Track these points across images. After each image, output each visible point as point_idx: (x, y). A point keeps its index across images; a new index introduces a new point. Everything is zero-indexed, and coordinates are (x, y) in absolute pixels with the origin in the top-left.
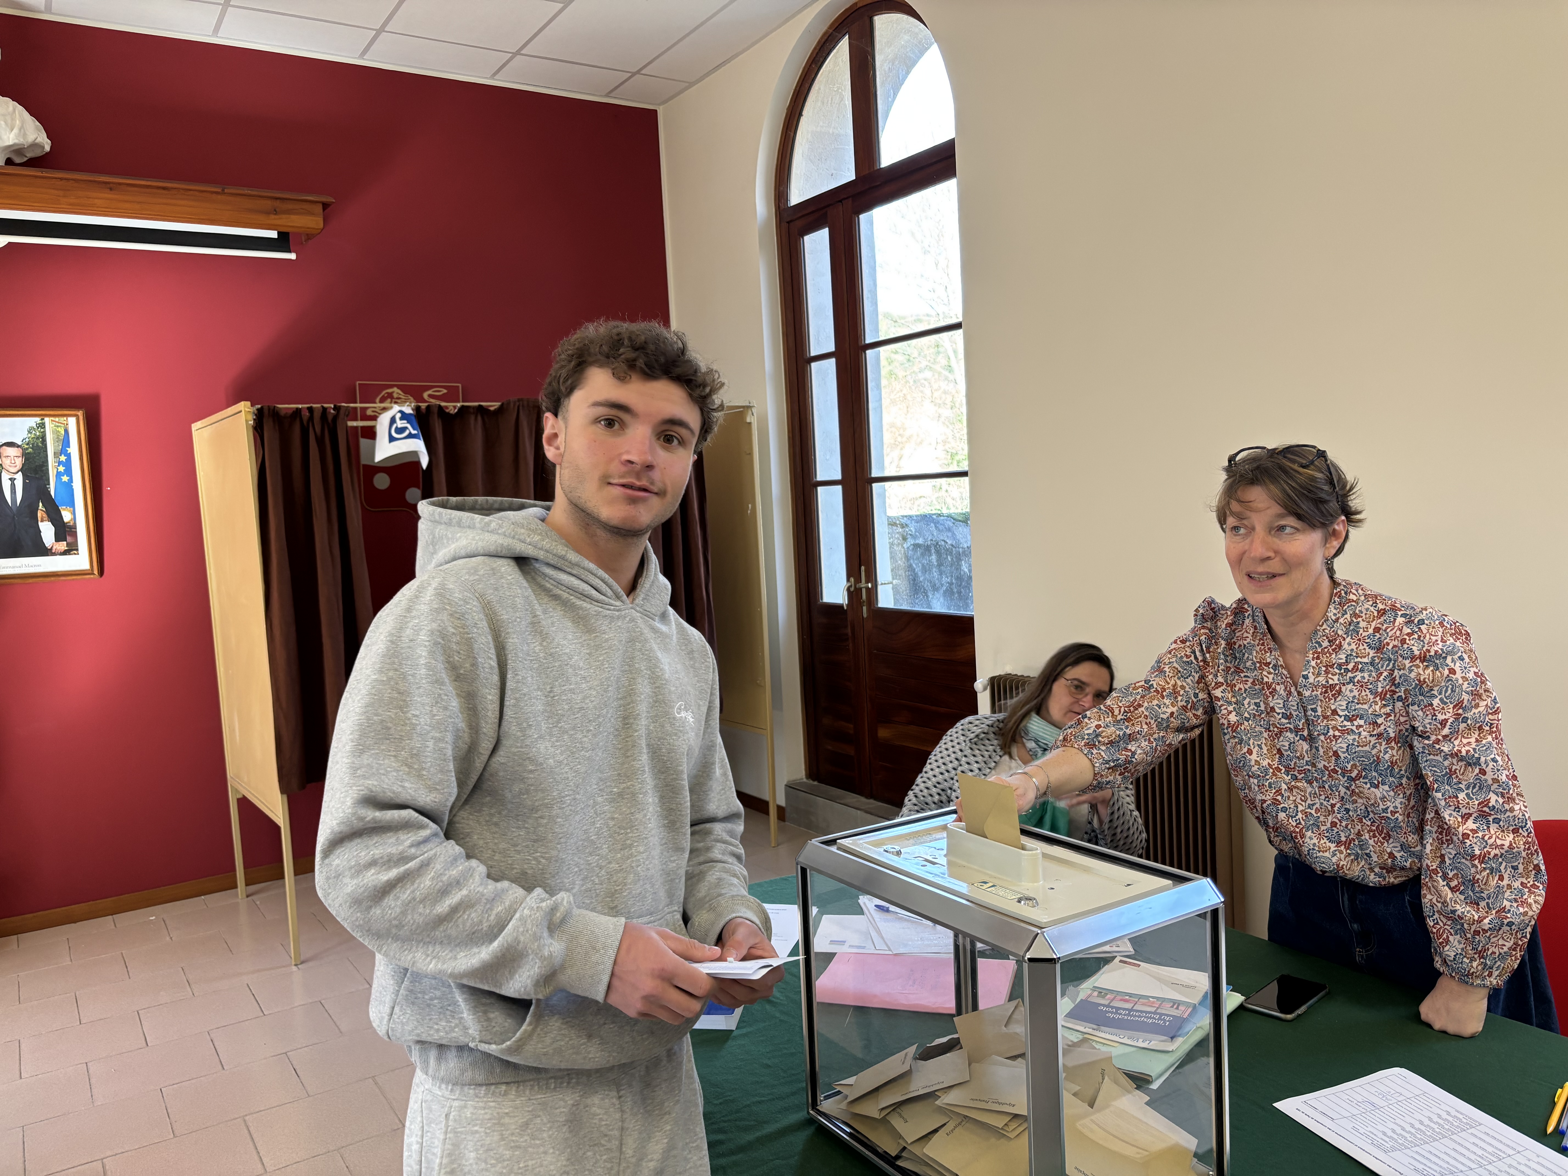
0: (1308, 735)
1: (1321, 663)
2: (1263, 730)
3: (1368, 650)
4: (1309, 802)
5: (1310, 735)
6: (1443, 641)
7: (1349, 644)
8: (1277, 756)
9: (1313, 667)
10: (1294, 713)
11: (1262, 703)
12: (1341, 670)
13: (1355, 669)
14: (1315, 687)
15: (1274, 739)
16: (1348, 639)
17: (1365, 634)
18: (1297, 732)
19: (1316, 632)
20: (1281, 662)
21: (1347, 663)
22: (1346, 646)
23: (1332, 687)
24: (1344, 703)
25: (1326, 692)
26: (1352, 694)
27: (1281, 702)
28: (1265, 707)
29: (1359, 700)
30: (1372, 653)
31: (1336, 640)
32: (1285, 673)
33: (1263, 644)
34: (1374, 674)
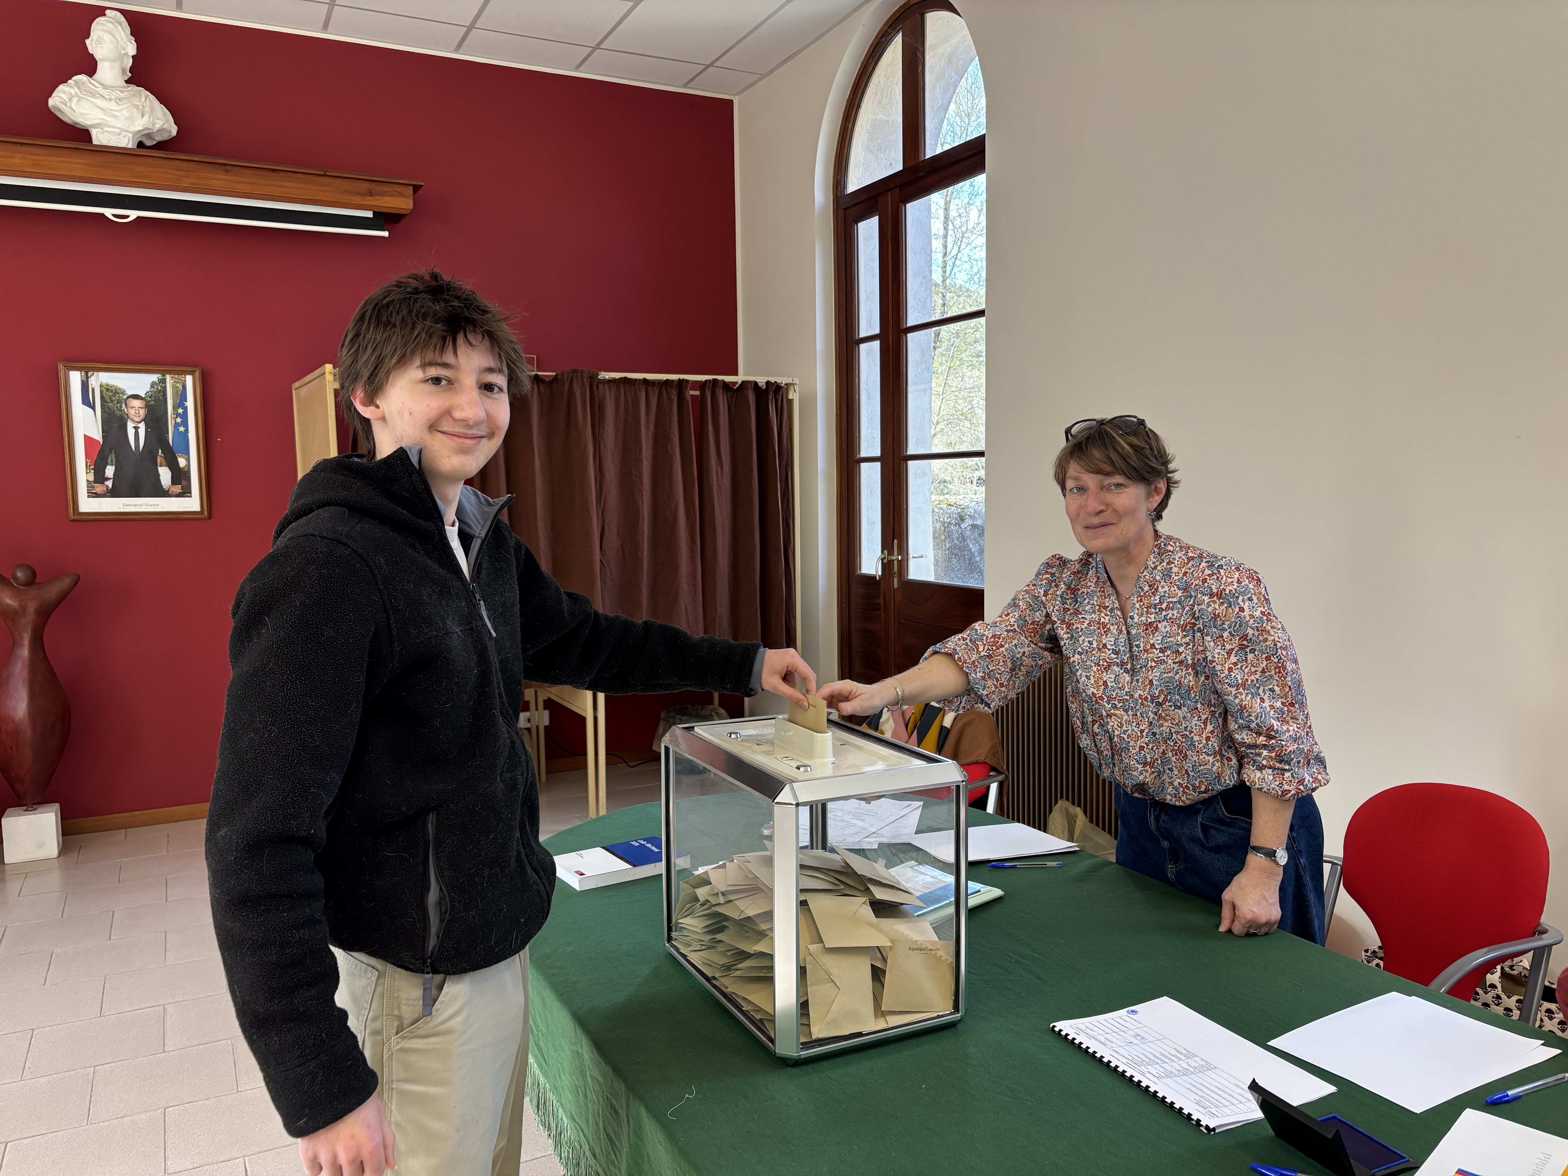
0: (1130, 668)
1: (1143, 604)
2: (1093, 665)
3: (1177, 591)
4: (1124, 728)
5: (1133, 668)
6: (1237, 583)
8: (1103, 687)
9: (1138, 609)
10: (1122, 649)
11: (1095, 641)
12: (1156, 610)
13: (1167, 608)
14: (1139, 625)
15: (1102, 672)
17: (1176, 578)
18: (1122, 666)
19: (1139, 578)
20: (1117, 605)
22: (1161, 589)
23: (1151, 624)
24: (1159, 638)
25: (1147, 629)
26: (1165, 630)
27: (1113, 640)
28: (1098, 644)
31: (1154, 584)
32: (1120, 614)
33: (1103, 591)
34: (1180, 611)
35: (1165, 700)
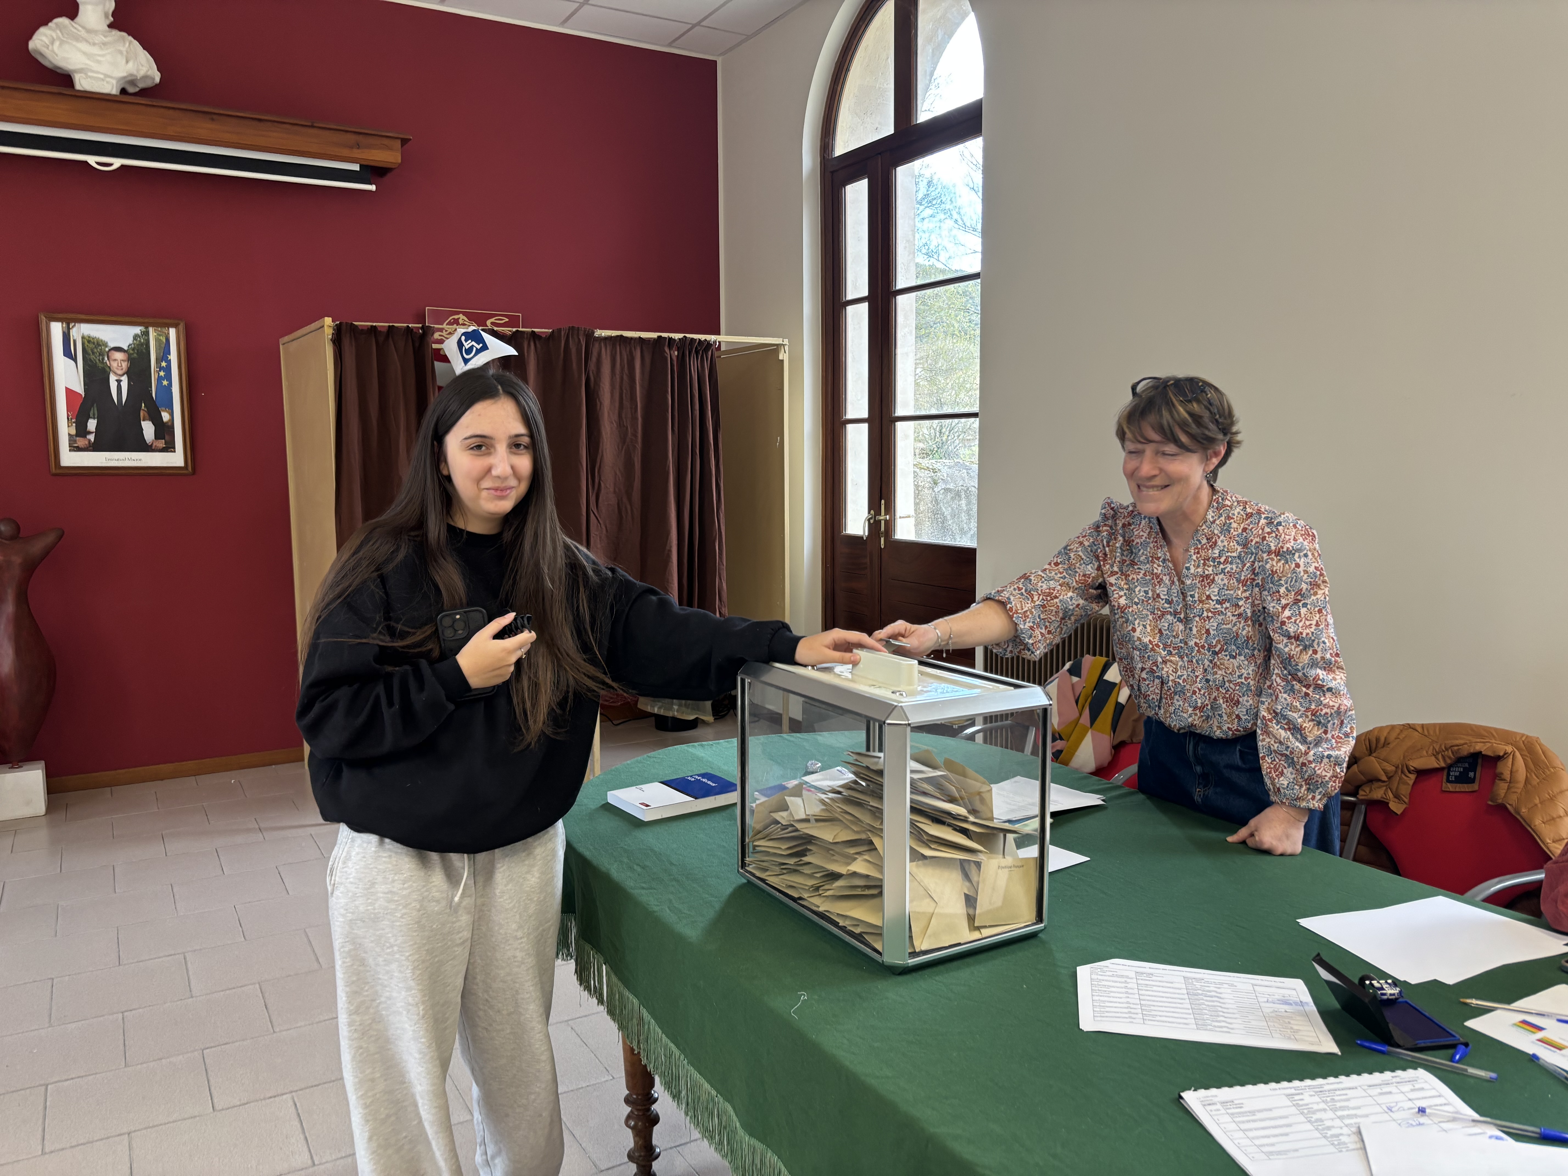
0: (1184, 618)
1: (1200, 556)
2: (1149, 613)
3: (1236, 546)
4: (1179, 673)
5: (1186, 617)
6: (1295, 540)
7: (1222, 541)
8: (1158, 635)
9: (1194, 561)
10: (1175, 599)
11: (1150, 591)
12: (1214, 563)
13: (1226, 562)
14: (1195, 576)
15: (1157, 620)
16: (1222, 538)
17: (1235, 533)
18: (1175, 615)
19: (1197, 531)
20: (1168, 557)
21: (1220, 557)
22: (1219, 543)
23: (1208, 576)
24: (1216, 590)
25: (1203, 581)
26: (1223, 583)
27: (1166, 589)
28: (1153, 595)
29: (1228, 587)
30: (1239, 549)
31: (1212, 538)
32: (1171, 565)
33: (1156, 542)
34: (1240, 566)
35: (1221, 650)
